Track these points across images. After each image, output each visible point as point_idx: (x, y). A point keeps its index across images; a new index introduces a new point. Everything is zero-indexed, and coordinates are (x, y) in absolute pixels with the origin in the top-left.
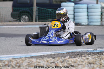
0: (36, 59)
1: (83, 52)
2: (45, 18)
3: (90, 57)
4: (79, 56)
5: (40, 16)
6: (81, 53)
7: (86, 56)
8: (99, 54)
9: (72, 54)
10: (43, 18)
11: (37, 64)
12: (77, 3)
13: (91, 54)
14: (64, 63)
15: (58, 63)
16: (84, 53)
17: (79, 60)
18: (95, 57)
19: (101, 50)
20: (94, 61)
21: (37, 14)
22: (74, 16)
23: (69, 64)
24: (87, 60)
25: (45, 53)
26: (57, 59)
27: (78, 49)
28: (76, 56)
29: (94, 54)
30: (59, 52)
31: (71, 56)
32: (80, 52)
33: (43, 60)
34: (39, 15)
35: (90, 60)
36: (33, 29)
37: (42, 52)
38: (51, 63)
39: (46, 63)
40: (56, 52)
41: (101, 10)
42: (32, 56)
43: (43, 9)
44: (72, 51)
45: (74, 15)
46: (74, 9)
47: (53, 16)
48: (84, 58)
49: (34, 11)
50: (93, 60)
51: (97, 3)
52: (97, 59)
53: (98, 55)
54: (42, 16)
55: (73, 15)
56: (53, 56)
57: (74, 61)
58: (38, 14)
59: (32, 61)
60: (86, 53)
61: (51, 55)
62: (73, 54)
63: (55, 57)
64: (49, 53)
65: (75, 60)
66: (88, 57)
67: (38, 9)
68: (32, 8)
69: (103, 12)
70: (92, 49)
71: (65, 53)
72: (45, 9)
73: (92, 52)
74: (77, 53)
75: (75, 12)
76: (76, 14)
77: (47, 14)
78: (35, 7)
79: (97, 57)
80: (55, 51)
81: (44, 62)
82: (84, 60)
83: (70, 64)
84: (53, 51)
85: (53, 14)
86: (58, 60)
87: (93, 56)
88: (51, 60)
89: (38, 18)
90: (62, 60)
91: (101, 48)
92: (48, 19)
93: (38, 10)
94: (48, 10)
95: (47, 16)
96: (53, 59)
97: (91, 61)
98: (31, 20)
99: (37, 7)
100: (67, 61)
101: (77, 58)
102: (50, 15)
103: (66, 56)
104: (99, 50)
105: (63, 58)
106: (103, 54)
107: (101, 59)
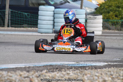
0: (7, 72)
1: (63, 66)
2: (19, 23)
3: (71, 72)
4: (59, 71)
5: (13, 21)
6: (61, 67)
7: (66, 70)
8: (81, 68)
9: (50, 68)
10: (17, 22)
11: (8, 79)
12: (58, 7)
13: (72, 68)
15: (33, 77)
16: (65, 67)
17: (58, 75)
18: (77, 73)
19: (84, 64)
21: (10, 19)
22: (54, 22)
24: (68, 75)
25: (18, 66)
26: (32, 73)
27: (57, 61)
28: (55, 70)
29: (76, 68)
31: (49, 70)
32: (59, 66)
33: (14, 74)
34: (12, 19)
35: (71, 76)
36: (4, 36)
37: (15, 63)
38: (25, 77)
39: (18, 77)
41: (86, 16)
42: (3, 69)
43: (17, 13)
44: (50, 64)
45: (54, 20)
46: (54, 14)
47: (28, 21)
48: (64, 73)
49: (7, 14)
50: (74, 76)
51: (81, 8)
52: (79, 74)
53: (81, 70)
54: (16, 21)
55: (52, 21)
56: (27, 69)
57: (52, 76)
58: (11, 17)
59: (3, 75)
60: (66, 67)
61: (25, 68)
62: (52, 68)
66: (68, 72)
67: (11, 11)
68: (4, 10)
69: (87, 19)
70: (73, 63)
71: (42, 66)
72: (19, 12)
73: (74, 66)
74: (56, 67)
75: (55, 17)
76: (56, 20)
77: (22, 19)
78: (7, 9)
80: (30, 63)
81: (16, 76)
82: (64, 75)
84: (27, 63)
85: (28, 18)
86: (33, 75)
87: (75, 70)
88: (25, 74)
89: (11, 23)
90: (38, 74)
91: (84, 61)
92: (23, 25)
93: (11, 13)
94: (23, 14)
95: (22, 21)
96: (28, 73)
98: (2, 25)
99: (10, 10)
100: (43, 75)
101: (56, 73)
102: (25, 19)
104: (82, 64)
105: (39, 71)
106: (87, 68)
107: (84, 74)
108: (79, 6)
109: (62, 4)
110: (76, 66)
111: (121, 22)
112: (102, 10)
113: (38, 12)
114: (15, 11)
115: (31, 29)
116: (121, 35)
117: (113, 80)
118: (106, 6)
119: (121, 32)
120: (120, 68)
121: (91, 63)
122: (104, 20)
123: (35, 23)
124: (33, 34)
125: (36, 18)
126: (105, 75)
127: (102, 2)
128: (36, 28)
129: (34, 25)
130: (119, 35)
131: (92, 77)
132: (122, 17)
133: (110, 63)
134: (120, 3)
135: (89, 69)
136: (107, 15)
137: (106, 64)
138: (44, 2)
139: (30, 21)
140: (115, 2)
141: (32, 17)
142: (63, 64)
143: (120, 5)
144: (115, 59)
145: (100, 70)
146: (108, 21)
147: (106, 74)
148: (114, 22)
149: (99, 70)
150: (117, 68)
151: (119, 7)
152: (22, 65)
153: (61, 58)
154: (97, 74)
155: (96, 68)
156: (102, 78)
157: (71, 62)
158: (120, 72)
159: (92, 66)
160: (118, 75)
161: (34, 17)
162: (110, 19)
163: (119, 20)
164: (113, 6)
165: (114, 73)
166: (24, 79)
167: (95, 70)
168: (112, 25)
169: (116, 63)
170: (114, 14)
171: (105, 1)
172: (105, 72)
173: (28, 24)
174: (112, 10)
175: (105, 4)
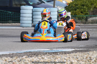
4: (36, 56)
6: (37, 53)
7: (42, 55)
8: (54, 54)
9: (29, 54)
13: (47, 54)
14: (21, 62)
15: (15, 62)
16: (41, 53)
17: (35, 59)
18: (50, 57)
19: (57, 50)
20: (49, 61)
22: (33, 19)
23: (25, 63)
24: (43, 59)
25: (4, 53)
26: (15, 58)
27: (35, 49)
28: (33, 56)
29: (50, 53)
30: (17, 51)
31: (28, 56)
32: (36, 52)
35: (45, 59)
38: (9, 62)
39: (4, 62)
40: (14, 52)
43: (4, 12)
44: (29, 51)
45: (32, 17)
46: (33, 12)
47: (13, 18)
48: (40, 58)
50: (48, 59)
52: (52, 58)
53: (54, 55)
56: (11, 55)
57: (30, 60)
60: (42, 53)
62: (31, 54)
63: (13, 57)
64: (8, 53)
65: (32, 59)
66: (43, 57)
72: (5, 11)
73: (48, 52)
74: (34, 53)
75: (33, 15)
77: (8, 16)
79: (52, 57)
80: (14, 50)
81: (2, 61)
83: (27, 63)
84: (11, 51)
86: (15, 60)
87: (48, 55)
91: (57, 48)
92: (8, 21)
94: (8, 13)
95: (8, 18)
96: (11, 59)
97: (46, 61)
100: (24, 60)
101: (33, 58)
102: (10, 17)
103: (23, 56)
104: (54, 50)
105: (20, 57)
106: (58, 54)
107: (55, 58)
108: (53, 5)
109: (39, 4)
110: (50, 52)
111: (85, 17)
112: (70, 8)
113: (20, 11)
114: (1, 10)
115: (15, 24)
116: (86, 27)
117: (78, 62)
118: (74, 5)
119: (86, 24)
120: (84, 53)
121: (62, 49)
122: (72, 16)
123: (18, 20)
124: (17, 28)
125: (19, 16)
126: (72, 59)
127: (70, 2)
128: (19, 24)
129: (17, 21)
130: (84, 27)
131: (62, 60)
132: (86, 13)
133: (76, 49)
134: (84, 2)
135: (60, 54)
136: (75, 12)
137: (73, 49)
138: (25, 3)
139: (14, 18)
140: (81, 2)
141: (15, 14)
142: (40, 51)
143: (84, 4)
144: (81, 46)
145: (69, 54)
146: (75, 16)
147: (73, 57)
148: (80, 17)
149: (67, 54)
150: (81, 53)
151: (83, 5)
152: (7, 53)
153: (38, 47)
154: (66, 58)
155: (65, 53)
156: (69, 60)
157: (46, 49)
158: (84, 56)
159: (62, 52)
160: (82, 58)
161: (17, 15)
162: (77, 15)
163: (84, 16)
164: (79, 5)
165: (79, 56)
166: (8, 63)
167: (64, 55)
168: (79, 19)
169: (82, 49)
170: (80, 11)
171: (72, 1)
172: (72, 56)
173: (13, 20)
174: (78, 8)
175: (73, 3)
